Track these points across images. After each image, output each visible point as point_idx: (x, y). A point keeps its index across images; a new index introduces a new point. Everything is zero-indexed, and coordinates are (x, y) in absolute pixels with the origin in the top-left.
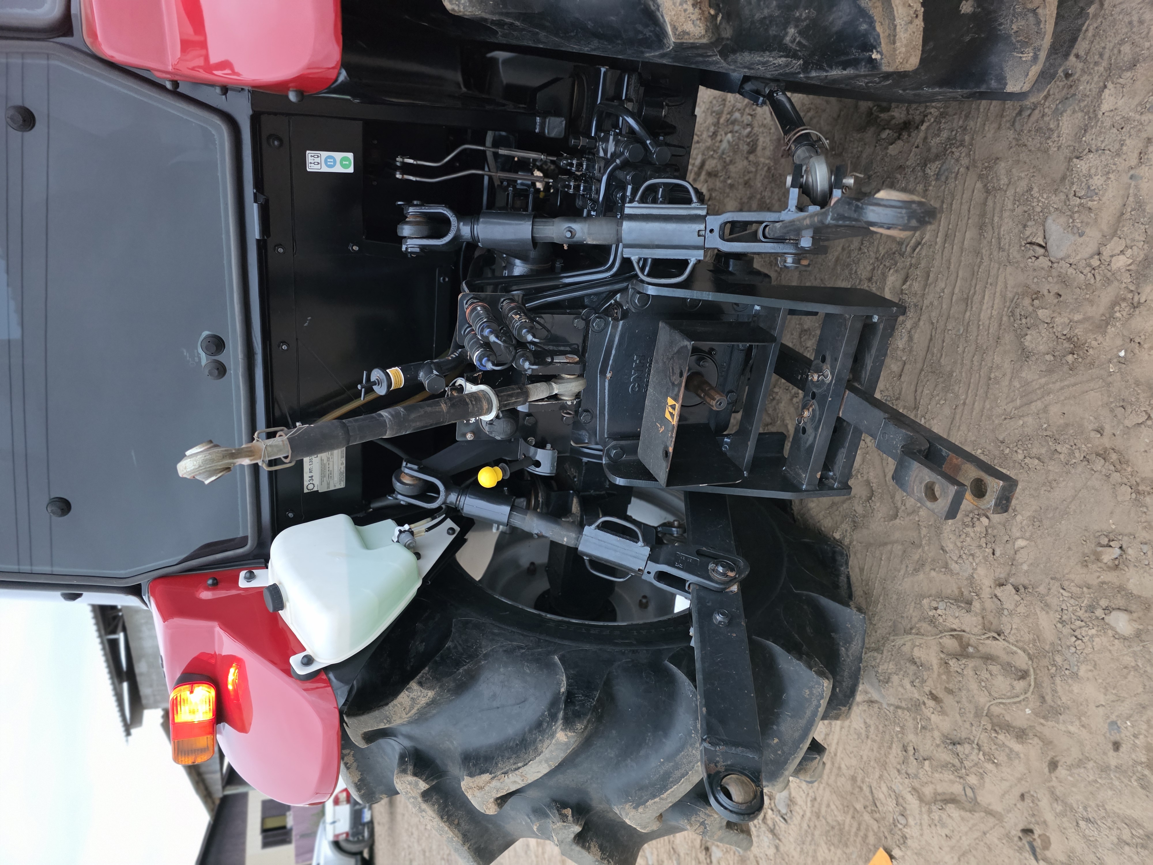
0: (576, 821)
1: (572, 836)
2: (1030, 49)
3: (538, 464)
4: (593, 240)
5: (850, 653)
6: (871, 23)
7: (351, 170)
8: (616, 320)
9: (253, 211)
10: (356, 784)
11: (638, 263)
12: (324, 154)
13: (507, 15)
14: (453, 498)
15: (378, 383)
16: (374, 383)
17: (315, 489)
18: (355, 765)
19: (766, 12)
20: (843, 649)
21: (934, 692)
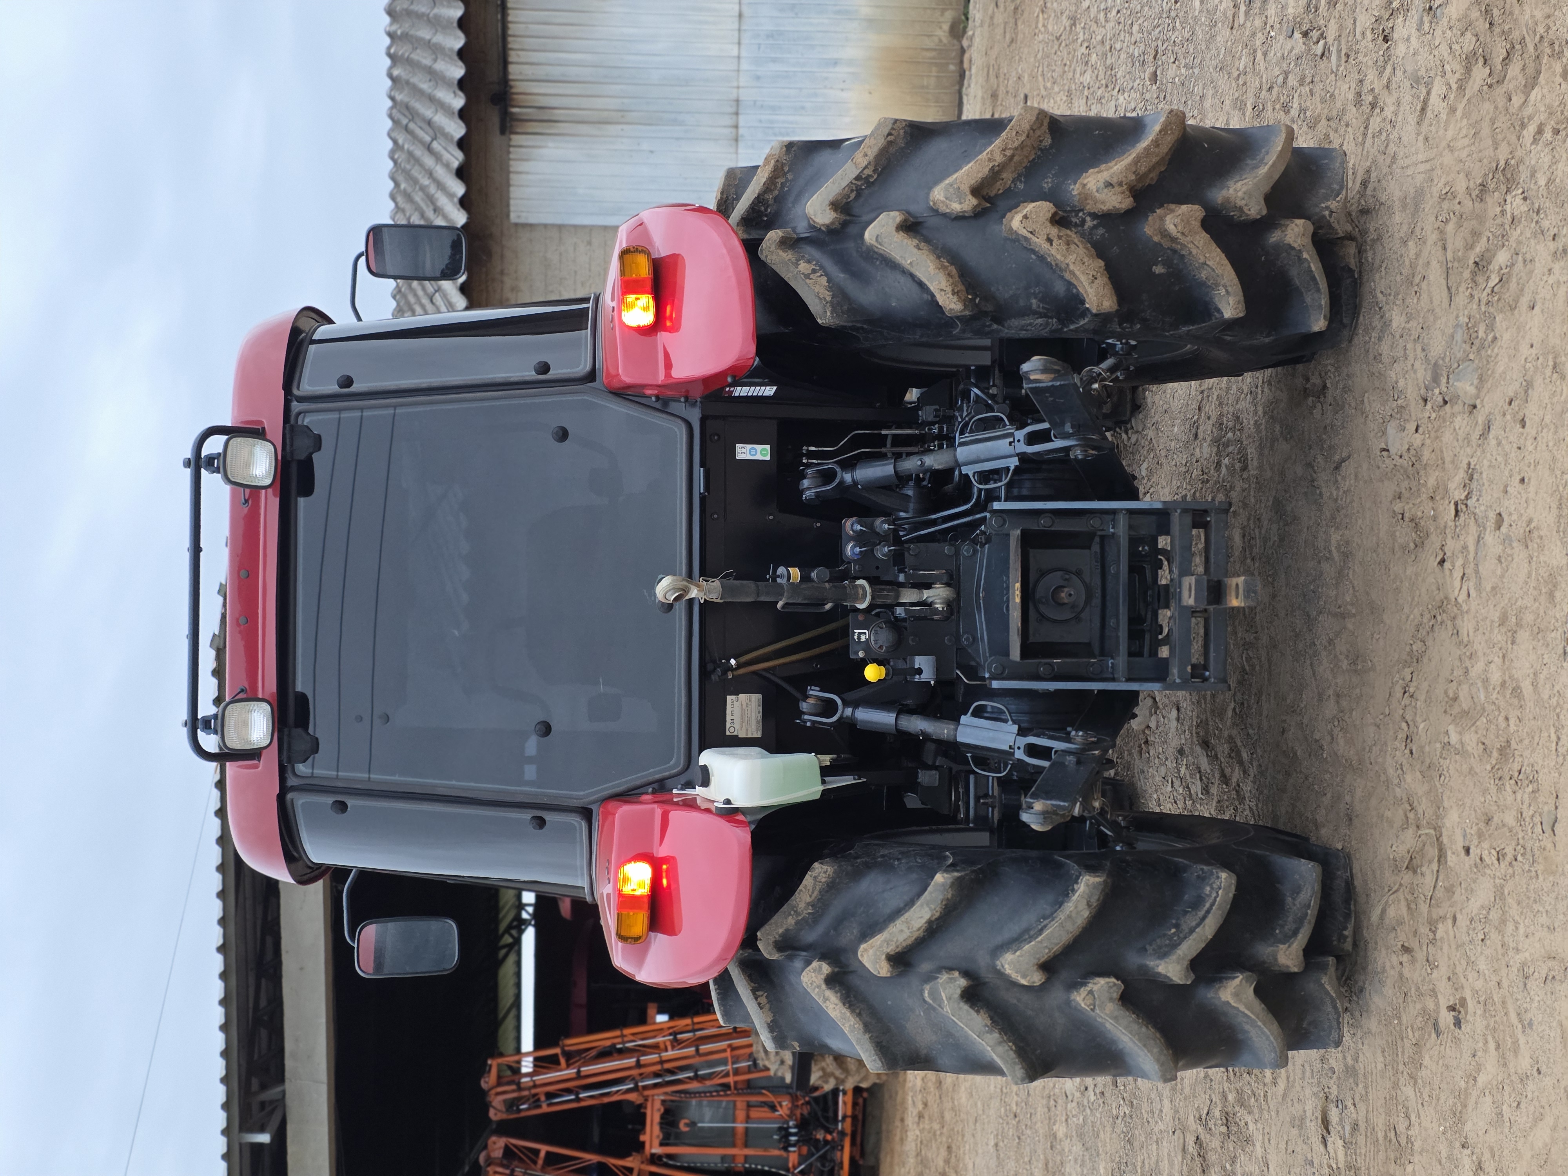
1: (959, 991)
2: (1221, 287)
3: (919, 671)
4: (939, 464)
5: (1297, 903)
6: (1076, 288)
7: (768, 458)
8: (982, 546)
9: (699, 473)
10: (768, 1024)
11: (974, 476)
12: (749, 446)
13: (857, 321)
14: (849, 711)
15: (781, 576)
16: (778, 576)
17: (735, 733)
18: (768, 1006)
19: (1011, 292)
20: (1290, 899)
21: (1406, 944)
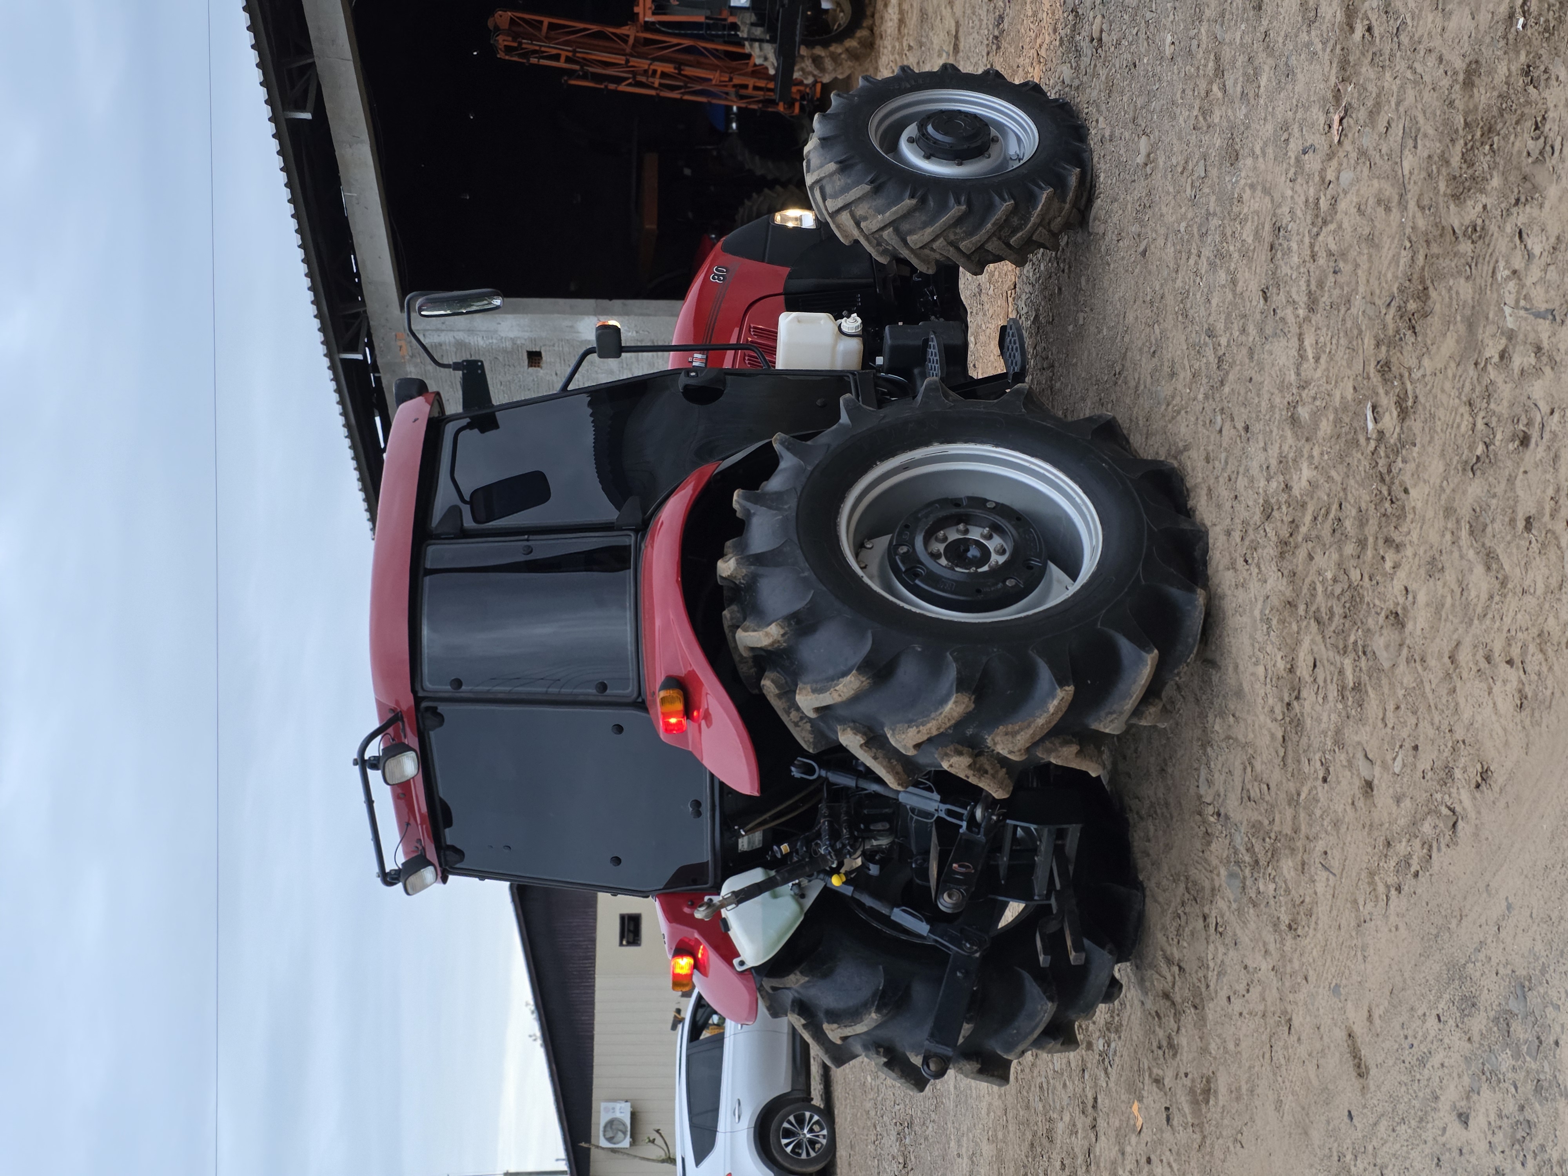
0: (885, 1056)
3: (868, 869)
17: (745, 853)
